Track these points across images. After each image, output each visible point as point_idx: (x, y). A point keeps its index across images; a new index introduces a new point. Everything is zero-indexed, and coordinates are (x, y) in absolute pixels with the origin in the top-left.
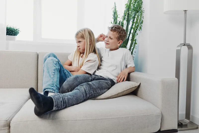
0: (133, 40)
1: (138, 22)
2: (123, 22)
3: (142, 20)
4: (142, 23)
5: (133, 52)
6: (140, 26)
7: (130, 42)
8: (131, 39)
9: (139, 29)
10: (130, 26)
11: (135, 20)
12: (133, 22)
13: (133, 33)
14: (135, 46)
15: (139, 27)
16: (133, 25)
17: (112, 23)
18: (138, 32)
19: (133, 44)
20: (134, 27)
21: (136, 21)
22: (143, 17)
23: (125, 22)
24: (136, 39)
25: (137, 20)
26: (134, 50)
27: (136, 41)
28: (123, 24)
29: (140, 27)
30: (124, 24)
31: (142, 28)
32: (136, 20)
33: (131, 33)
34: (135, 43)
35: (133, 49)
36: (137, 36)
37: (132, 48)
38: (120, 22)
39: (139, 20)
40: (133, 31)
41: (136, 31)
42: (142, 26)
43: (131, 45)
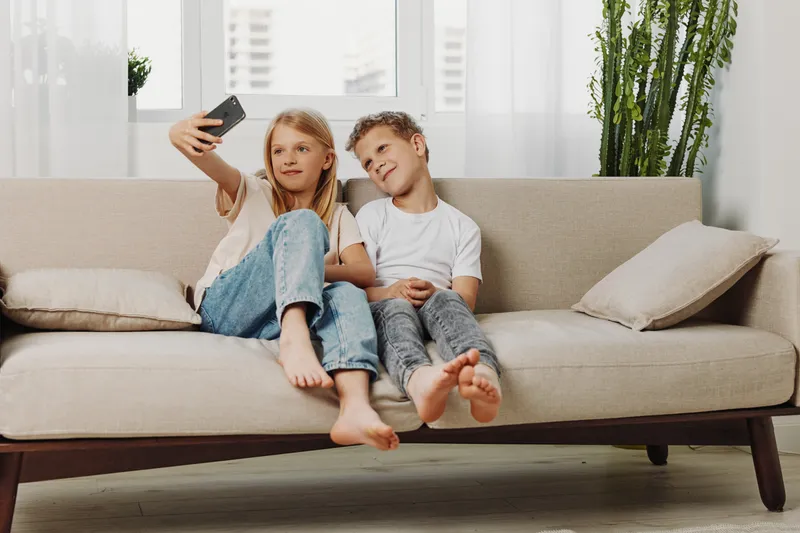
0: (694, 106)
1: (714, 27)
2: (647, 31)
3: (732, 18)
4: (733, 33)
5: (697, 161)
6: (721, 45)
7: (679, 118)
8: (687, 99)
9: (719, 58)
10: (679, 47)
11: (701, 22)
12: (691, 28)
13: (693, 81)
14: (702, 133)
15: (718, 50)
16: (689, 42)
17: (599, 37)
18: (712, 70)
19: (694, 127)
20: (695, 49)
21: (704, 25)
22: (735, 9)
23: (657, 30)
24: (706, 104)
25: (710, 18)
26: (698, 154)
27: (705, 114)
28: (648, 37)
29: (724, 49)
30: (653, 40)
31: (733, 58)
32: (706, 18)
33: (685, 74)
34: (705, 122)
35: (696, 151)
36: (710, 88)
37: (688, 146)
38: (635, 29)
39: (719, 17)
40: (693, 67)
41: (705, 67)
42: (731, 45)
43: (686, 132)
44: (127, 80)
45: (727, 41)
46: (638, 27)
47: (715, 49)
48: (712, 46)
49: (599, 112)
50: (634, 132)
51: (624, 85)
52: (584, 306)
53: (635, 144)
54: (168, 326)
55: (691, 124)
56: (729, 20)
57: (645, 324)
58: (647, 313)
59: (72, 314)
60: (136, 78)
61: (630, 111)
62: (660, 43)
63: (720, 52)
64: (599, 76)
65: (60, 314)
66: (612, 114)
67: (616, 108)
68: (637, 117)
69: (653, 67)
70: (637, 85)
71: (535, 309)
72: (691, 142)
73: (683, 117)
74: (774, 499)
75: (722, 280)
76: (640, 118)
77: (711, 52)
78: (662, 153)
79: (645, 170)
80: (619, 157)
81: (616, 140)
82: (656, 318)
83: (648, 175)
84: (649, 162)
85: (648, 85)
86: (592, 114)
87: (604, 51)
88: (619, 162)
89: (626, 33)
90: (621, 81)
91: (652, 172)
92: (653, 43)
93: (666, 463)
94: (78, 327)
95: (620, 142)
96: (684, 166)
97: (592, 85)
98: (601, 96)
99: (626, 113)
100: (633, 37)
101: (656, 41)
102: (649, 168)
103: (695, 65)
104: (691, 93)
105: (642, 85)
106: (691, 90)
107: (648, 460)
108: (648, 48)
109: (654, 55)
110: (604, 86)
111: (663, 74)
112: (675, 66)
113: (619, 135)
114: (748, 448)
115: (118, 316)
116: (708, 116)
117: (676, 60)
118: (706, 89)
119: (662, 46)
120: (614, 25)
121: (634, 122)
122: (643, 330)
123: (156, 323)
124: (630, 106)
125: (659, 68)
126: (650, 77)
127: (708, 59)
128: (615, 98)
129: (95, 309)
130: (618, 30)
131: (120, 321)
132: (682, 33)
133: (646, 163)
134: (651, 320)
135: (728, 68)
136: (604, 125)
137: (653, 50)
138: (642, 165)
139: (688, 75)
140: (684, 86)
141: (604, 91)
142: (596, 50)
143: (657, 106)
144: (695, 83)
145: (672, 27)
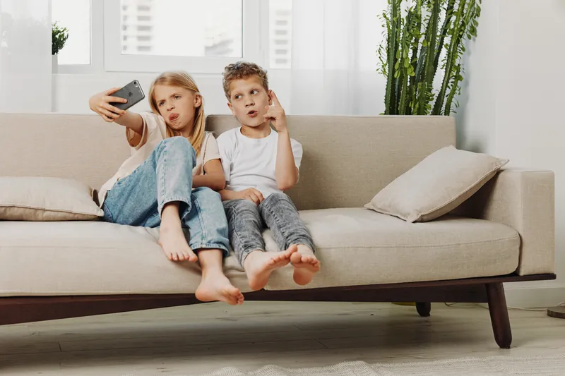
0: (451, 66)
1: (465, 11)
2: (419, 13)
3: (477, 5)
4: (478, 15)
5: (453, 105)
6: (470, 24)
7: (440, 74)
8: (446, 61)
9: (468, 33)
10: (440, 25)
11: (456, 7)
12: (450, 11)
13: (450, 48)
14: (456, 85)
15: (468, 28)
16: (448, 21)
17: (385, 17)
18: (463, 41)
19: (451, 80)
20: (452, 27)
21: (458, 10)
23: (425, 13)
24: (459, 65)
25: (462, 5)
26: (453, 100)
27: (458, 72)
28: (421, 17)
29: (472, 27)
30: (422, 20)
31: (478, 29)
32: (459, 5)
33: (444, 43)
34: (458, 78)
35: (452, 97)
36: (462, 54)
37: (446, 94)
38: (410, 12)
39: (469, 4)
40: (450, 39)
41: (458, 39)
42: (477, 24)
43: (445, 84)
44: (51, 43)
45: (474, 21)
46: (412, 10)
47: (465, 26)
48: (463, 24)
49: (385, 70)
50: (409, 84)
51: (402, 51)
52: (374, 205)
53: (409, 92)
54: (80, 217)
55: (449, 78)
56: (476, 6)
57: (416, 218)
58: (417, 210)
59: (12, 209)
60: (58, 43)
61: (406, 69)
62: (427, 21)
63: (469, 29)
64: (385, 45)
65: (3, 209)
66: (394, 71)
67: (397, 66)
68: (411, 73)
69: (422, 39)
70: (411, 51)
71: (339, 207)
72: (448, 91)
73: (443, 74)
74: (504, 339)
75: (469, 188)
76: (413, 74)
77: (463, 28)
78: (428, 99)
79: (416, 111)
80: (398, 101)
81: (396, 90)
82: (423, 214)
83: (418, 114)
84: (419, 105)
85: (419, 51)
86: (380, 71)
87: (388, 27)
88: (398, 105)
89: (404, 15)
90: (400, 48)
91: (421, 111)
92: (422, 22)
93: (429, 315)
94: (16, 219)
95: (399, 89)
96: (443, 108)
97: (379, 51)
98: (386, 58)
99: (403, 70)
100: (408, 18)
101: (424, 21)
102: (419, 109)
103: (452, 38)
104: (449, 57)
105: (415, 51)
106: (448, 55)
107: (417, 313)
108: (419, 25)
109: (423, 30)
110: (388, 52)
111: (429, 43)
112: (438, 38)
113: (399, 86)
114: (486, 305)
115: (45, 210)
116: (460, 73)
117: (439, 34)
118: (459, 54)
119: (428, 24)
120: (395, 9)
121: (409, 77)
122: (414, 222)
123: (71, 216)
124: (406, 66)
125: (427, 39)
126: (420, 46)
127: (461, 33)
128: (396, 60)
129: (28, 205)
130: (398, 12)
131: (46, 214)
132: (443, 15)
133: (417, 106)
134: (420, 215)
135: (474, 40)
136: (388, 79)
137: (422, 26)
138: (414, 107)
139: (447, 44)
140: (444, 52)
141: (388, 55)
142: (383, 26)
143: (425, 65)
144: (452, 50)
145: (436, 11)
